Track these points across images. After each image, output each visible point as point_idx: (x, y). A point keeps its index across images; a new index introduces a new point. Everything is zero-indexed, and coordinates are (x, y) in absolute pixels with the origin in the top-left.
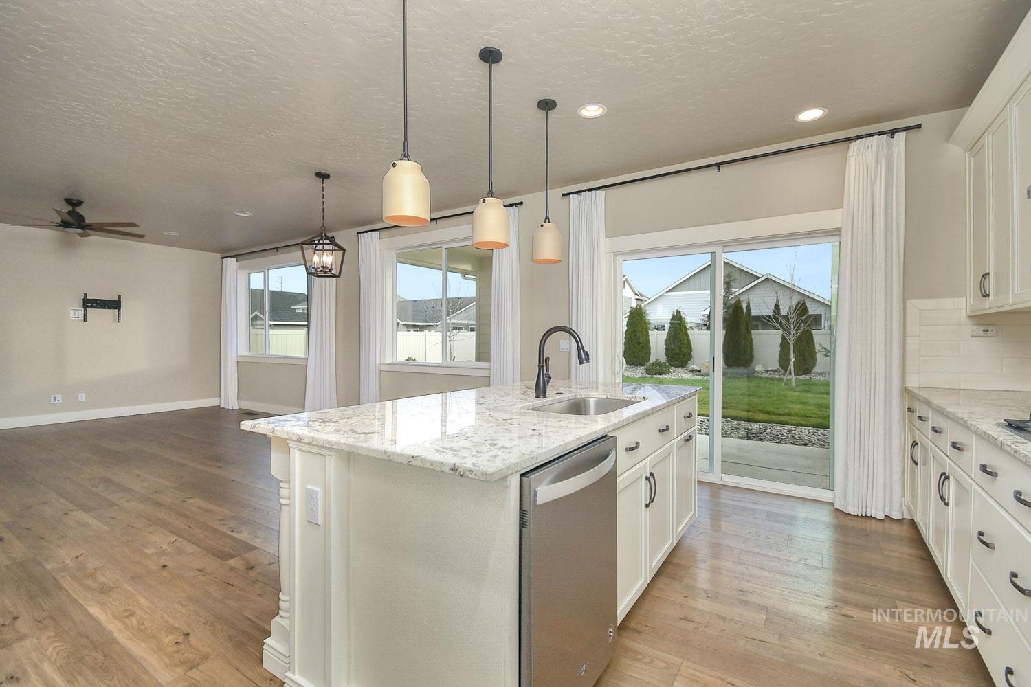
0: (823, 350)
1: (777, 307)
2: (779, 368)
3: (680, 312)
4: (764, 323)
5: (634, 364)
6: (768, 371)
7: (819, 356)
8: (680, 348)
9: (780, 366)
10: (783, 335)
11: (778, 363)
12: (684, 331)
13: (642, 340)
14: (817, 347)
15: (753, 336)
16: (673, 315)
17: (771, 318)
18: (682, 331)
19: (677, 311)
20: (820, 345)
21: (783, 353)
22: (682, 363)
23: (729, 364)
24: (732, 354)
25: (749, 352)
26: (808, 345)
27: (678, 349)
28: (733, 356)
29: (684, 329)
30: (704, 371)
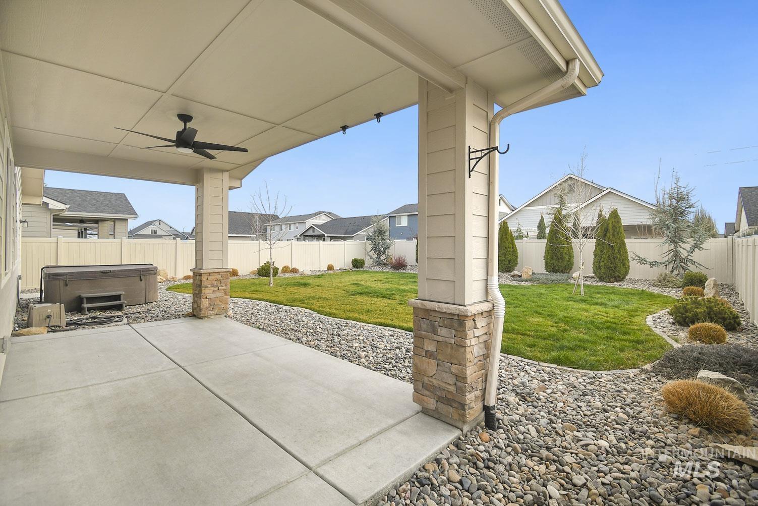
0: (637, 258)
6: (583, 277)
9: (594, 273)
11: (593, 270)
15: (573, 244)
16: (501, 224)
20: (633, 252)
21: (596, 260)
22: (508, 268)
23: (549, 270)
24: (551, 261)
25: (568, 259)
26: (620, 253)
27: (503, 256)
28: (552, 262)
29: (510, 239)
30: (524, 277)
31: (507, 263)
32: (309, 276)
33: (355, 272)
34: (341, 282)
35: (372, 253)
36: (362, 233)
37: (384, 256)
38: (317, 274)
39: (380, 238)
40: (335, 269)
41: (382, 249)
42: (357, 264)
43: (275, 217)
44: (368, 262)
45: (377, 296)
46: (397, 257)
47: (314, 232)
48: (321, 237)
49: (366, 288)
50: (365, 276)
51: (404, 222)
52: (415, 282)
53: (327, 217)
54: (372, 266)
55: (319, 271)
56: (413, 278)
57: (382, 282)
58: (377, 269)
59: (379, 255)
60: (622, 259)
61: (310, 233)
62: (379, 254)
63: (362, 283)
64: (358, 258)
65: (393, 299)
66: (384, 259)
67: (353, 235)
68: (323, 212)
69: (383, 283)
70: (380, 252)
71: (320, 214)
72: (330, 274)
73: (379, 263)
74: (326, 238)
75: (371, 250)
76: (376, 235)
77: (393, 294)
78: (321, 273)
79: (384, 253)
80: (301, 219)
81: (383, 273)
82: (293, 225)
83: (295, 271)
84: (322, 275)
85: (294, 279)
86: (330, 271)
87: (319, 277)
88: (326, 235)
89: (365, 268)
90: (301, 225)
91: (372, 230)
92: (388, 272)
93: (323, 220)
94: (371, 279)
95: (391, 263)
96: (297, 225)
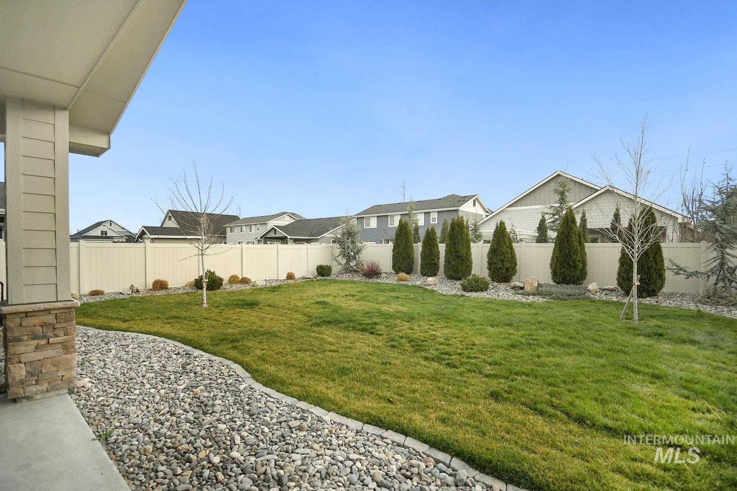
0: (675, 267)
1: (617, 216)
2: (616, 286)
3: (504, 223)
4: (600, 235)
5: (453, 278)
6: (604, 290)
7: (668, 274)
8: (503, 262)
9: (618, 285)
10: (623, 250)
11: (616, 282)
12: (508, 243)
13: (462, 253)
14: (666, 263)
15: (586, 250)
16: (497, 226)
17: (609, 231)
18: (505, 243)
19: (501, 222)
20: (670, 260)
21: (623, 270)
22: (505, 278)
23: (557, 281)
24: (561, 269)
25: (582, 268)
26: (655, 261)
27: (500, 263)
28: (561, 271)
29: (507, 242)
30: (528, 288)
31: (504, 271)
32: (261, 289)
33: (320, 282)
34: (301, 299)
35: (340, 258)
36: (329, 236)
37: (354, 262)
38: (274, 284)
39: (350, 240)
40: (296, 277)
41: (352, 254)
42: (323, 271)
43: (235, 218)
44: (336, 269)
45: (354, 328)
46: (369, 262)
47: (275, 233)
48: (283, 240)
49: (336, 311)
50: (333, 289)
51: (373, 223)
52: (398, 297)
53: (291, 219)
54: (340, 273)
55: (276, 280)
56: (393, 291)
57: (356, 298)
58: (346, 277)
59: (348, 261)
60: (658, 269)
61: (272, 235)
62: (349, 259)
63: (329, 300)
64: (324, 263)
65: (377, 334)
66: (355, 266)
67: (318, 238)
68: (287, 213)
69: (357, 300)
70: (349, 257)
71: (283, 215)
72: (289, 286)
73: (347, 270)
74: (289, 240)
75: (339, 255)
76: (345, 237)
77: (376, 324)
78: (279, 283)
79: (355, 258)
80: (262, 220)
81: (354, 283)
82: (254, 226)
83: (245, 281)
84: (279, 287)
85: (241, 294)
86: (290, 281)
87: (273, 289)
88: (289, 237)
89: (332, 277)
90: (263, 226)
91: (340, 231)
92: (360, 282)
93: (286, 221)
94: (342, 294)
95: (362, 270)
96: (259, 226)
